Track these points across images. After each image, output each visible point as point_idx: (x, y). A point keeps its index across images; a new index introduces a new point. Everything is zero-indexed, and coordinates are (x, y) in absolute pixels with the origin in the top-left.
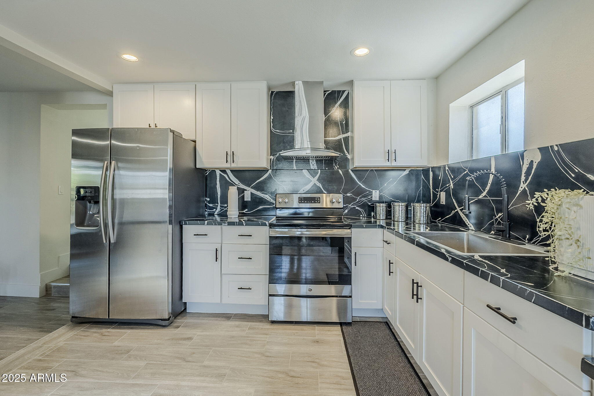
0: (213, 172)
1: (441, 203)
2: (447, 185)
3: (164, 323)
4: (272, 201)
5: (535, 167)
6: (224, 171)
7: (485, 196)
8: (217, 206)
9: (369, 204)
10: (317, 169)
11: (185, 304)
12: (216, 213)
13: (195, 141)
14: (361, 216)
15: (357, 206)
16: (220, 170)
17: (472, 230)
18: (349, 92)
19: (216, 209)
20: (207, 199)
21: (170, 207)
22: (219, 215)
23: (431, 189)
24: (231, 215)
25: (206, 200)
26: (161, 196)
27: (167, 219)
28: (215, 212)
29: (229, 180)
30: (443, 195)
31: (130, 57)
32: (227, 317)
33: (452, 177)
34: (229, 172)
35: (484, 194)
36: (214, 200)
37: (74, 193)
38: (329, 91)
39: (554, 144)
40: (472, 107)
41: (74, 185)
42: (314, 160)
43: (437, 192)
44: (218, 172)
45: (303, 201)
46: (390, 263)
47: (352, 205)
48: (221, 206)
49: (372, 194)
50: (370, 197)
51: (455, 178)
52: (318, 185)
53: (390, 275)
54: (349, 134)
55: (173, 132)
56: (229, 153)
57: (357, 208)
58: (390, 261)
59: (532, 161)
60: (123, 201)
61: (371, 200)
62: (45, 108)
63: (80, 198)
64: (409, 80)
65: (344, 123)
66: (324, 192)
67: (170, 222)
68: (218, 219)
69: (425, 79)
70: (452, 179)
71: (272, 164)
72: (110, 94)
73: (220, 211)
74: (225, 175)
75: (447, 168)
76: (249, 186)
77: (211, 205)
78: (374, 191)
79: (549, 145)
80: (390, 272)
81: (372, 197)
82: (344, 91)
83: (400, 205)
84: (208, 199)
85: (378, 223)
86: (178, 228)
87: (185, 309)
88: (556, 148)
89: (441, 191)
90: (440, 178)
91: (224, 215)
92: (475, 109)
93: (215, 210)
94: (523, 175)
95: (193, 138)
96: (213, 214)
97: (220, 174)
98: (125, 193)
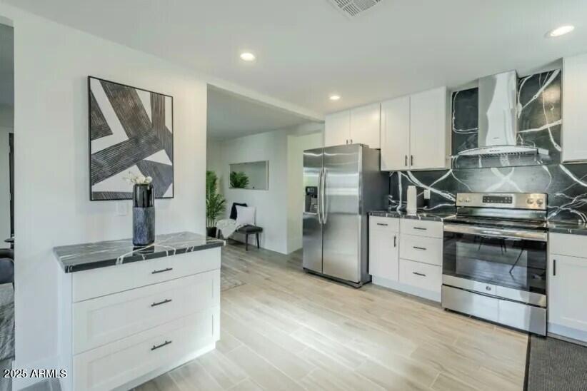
0: (396, 173)
3: (355, 285)
4: (453, 200)
6: (405, 172)
8: (399, 203)
10: (510, 165)
11: (371, 276)
13: (380, 150)
15: (573, 209)
16: (402, 172)
18: (560, 71)
19: (398, 205)
21: (360, 202)
22: (400, 210)
24: (409, 211)
25: (389, 197)
26: (352, 194)
27: (357, 211)
28: (397, 208)
29: (410, 181)
31: (335, 98)
32: (405, 295)
34: (409, 173)
36: (396, 198)
37: (304, 191)
38: (528, 76)
41: (305, 185)
42: (507, 157)
44: (400, 174)
45: (488, 201)
47: (563, 208)
48: (402, 203)
52: (511, 183)
54: (560, 122)
55: (362, 145)
56: (408, 157)
57: (573, 211)
60: (330, 197)
62: (289, 137)
63: (308, 194)
66: (520, 190)
67: (360, 213)
68: (399, 212)
71: (454, 163)
72: (323, 122)
73: (401, 207)
74: (406, 176)
76: (428, 185)
77: (393, 201)
82: (553, 72)
84: (391, 197)
86: (365, 217)
87: (371, 281)
91: (404, 211)
95: (379, 148)
96: (394, 210)
97: (402, 175)
98: (332, 192)
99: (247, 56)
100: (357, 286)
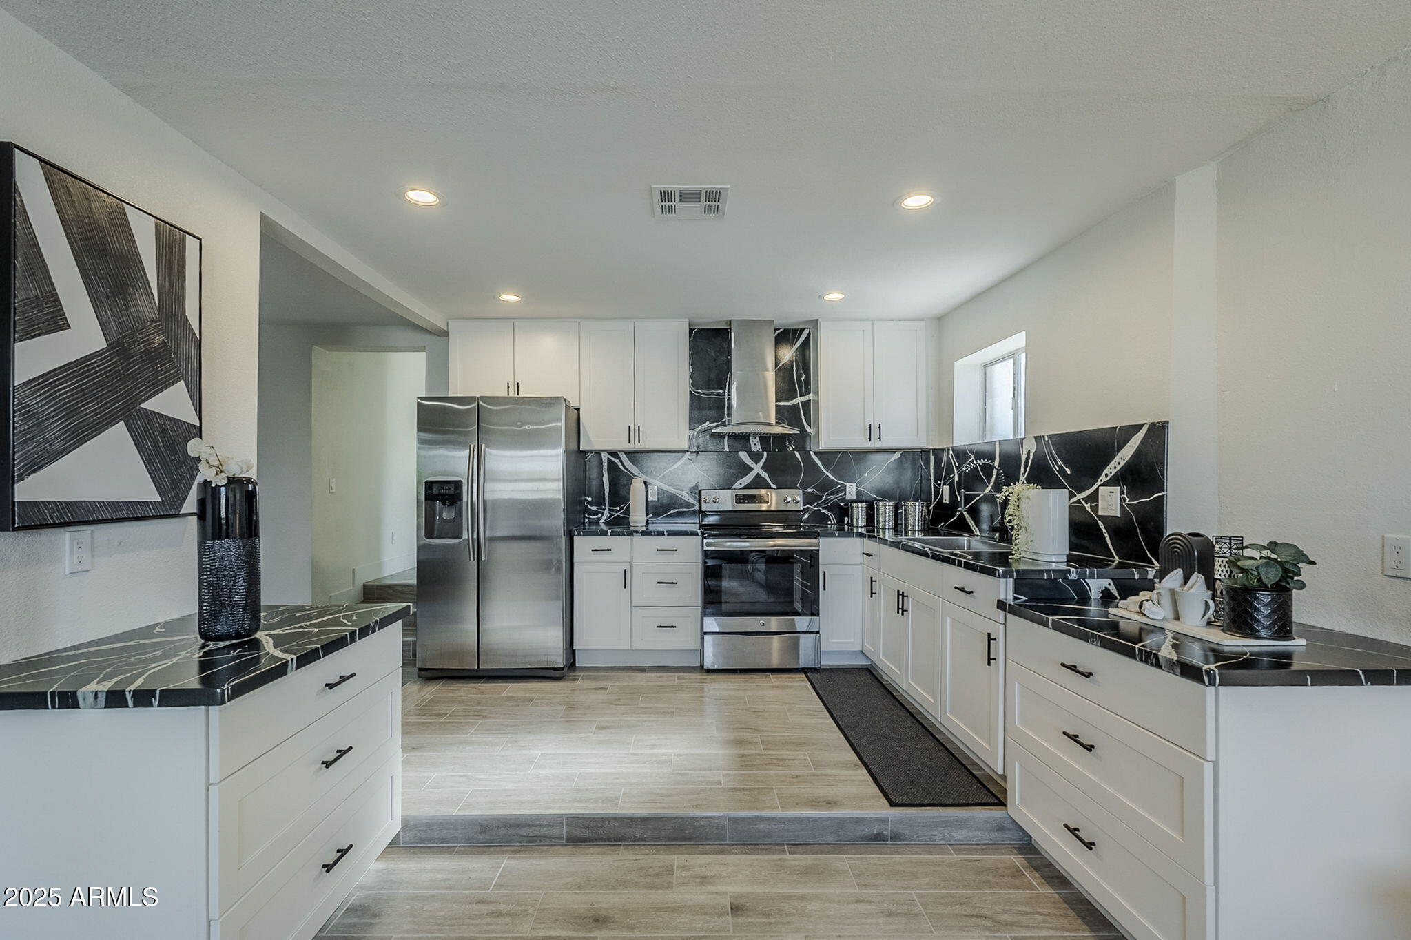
0: (599, 454)
1: (944, 502)
2: (951, 476)
4: (692, 501)
5: (1031, 457)
6: (614, 454)
7: (990, 491)
8: (604, 509)
9: (842, 504)
10: (761, 450)
11: (574, 652)
12: (602, 521)
13: (578, 410)
14: (829, 523)
15: (823, 508)
16: (609, 453)
17: (978, 536)
18: (809, 332)
19: (603, 514)
20: (587, 498)
23: (932, 481)
24: (636, 522)
25: (586, 500)
28: (600, 519)
29: (623, 469)
30: (946, 490)
31: (509, 298)
33: (957, 465)
34: (623, 456)
35: (989, 488)
36: (598, 501)
37: (422, 490)
38: (779, 329)
39: (1045, 434)
40: (985, 366)
41: (424, 478)
42: (757, 438)
43: (939, 485)
44: (605, 457)
45: (742, 501)
46: (872, 581)
47: (815, 507)
48: (610, 510)
49: (845, 490)
50: (842, 494)
51: (960, 465)
52: (763, 475)
53: (872, 597)
54: (810, 397)
55: (565, 401)
56: (632, 428)
57: (823, 511)
58: (871, 578)
59: (1029, 451)
61: (843, 499)
63: (432, 498)
64: (900, 320)
65: (803, 379)
66: (773, 486)
67: (565, 533)
69: (923, 320)
70: (957, 468)
71: (691, 442)
72: (445, 334)
73: (609, 517)
74: (617, 461)
75: (951, 452)
76: (655, 477)
77: (594, 508)
78: (848, 485)
79: (1042, 435)
80: (872, 593)
81: (845, 494)
82: (802, 330)
83: (887, 504)
84: (590, 499)
85: (855, 531)
86: (570, 538)
87: (577, 661)
88: (1046, 439)
89: (944, 484)
90: (942, 466)
92: (989, 369)
93: (600, 516)
94: (1023, 466)
95: (577, 405)
96: (597, 522)
97: (609, 459)
98: (497, 491)
99: (422, 197)
100: (557, 674)
